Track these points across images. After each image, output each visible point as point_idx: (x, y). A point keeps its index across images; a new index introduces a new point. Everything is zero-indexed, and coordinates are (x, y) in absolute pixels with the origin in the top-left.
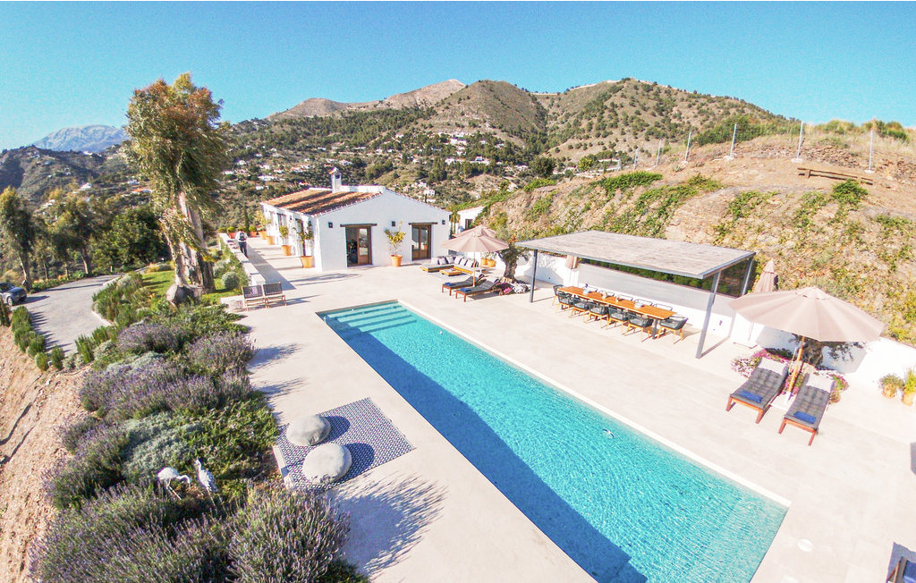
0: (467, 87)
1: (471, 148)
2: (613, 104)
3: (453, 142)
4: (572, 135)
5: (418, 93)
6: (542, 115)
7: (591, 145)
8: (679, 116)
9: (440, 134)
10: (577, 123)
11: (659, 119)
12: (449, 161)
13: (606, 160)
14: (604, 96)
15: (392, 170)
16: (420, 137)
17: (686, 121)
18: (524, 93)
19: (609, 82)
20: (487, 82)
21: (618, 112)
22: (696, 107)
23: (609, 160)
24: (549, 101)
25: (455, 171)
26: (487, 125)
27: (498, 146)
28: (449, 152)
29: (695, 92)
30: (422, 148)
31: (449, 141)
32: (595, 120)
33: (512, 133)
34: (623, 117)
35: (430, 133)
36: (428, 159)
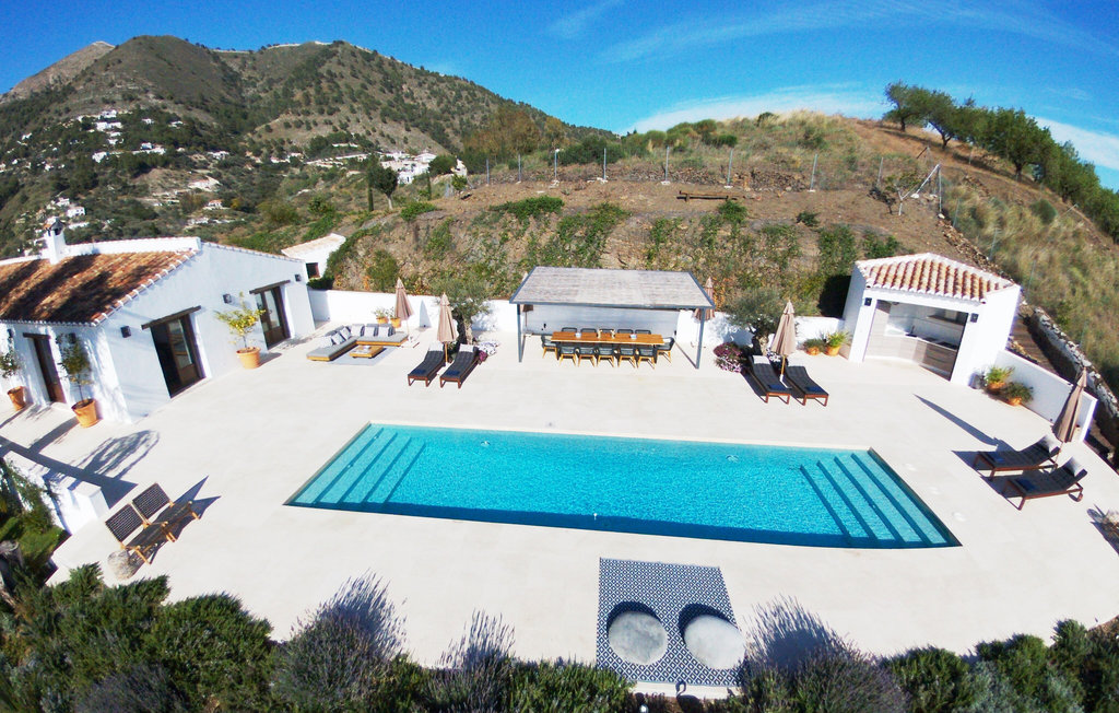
0: (117, 47)
1: (130, 133)
2: (329, 72)
3: (101, 126)
4: (284, 110)
5: (53, 69)
6: (232, 79)
7: (316, 124)
8: (410, 95)
9: (80, 119)
10: (288, 93)
11: (390, 97)
12: (98, 157)
13: (342, 145)
14: (315, 60)
15: (17, 191)
16: (53, 129)
17: (420, 102)
18: (201, 51)
19: (318, 43)
20: (145, 38)
21: (340, 83)
22: (426, 86)
23: (346, 145)
24: (239, 61)
25: (110, 171)
26: (151, 96)
27: (174, 124)
28: (97, 143)
29: (422, 68)
30: (56, 145)
31: (95, 127)
32: (312, 91)
33: (190, 104)
34: (346, 90)
35: (67, 120)
36: (66, 159)
